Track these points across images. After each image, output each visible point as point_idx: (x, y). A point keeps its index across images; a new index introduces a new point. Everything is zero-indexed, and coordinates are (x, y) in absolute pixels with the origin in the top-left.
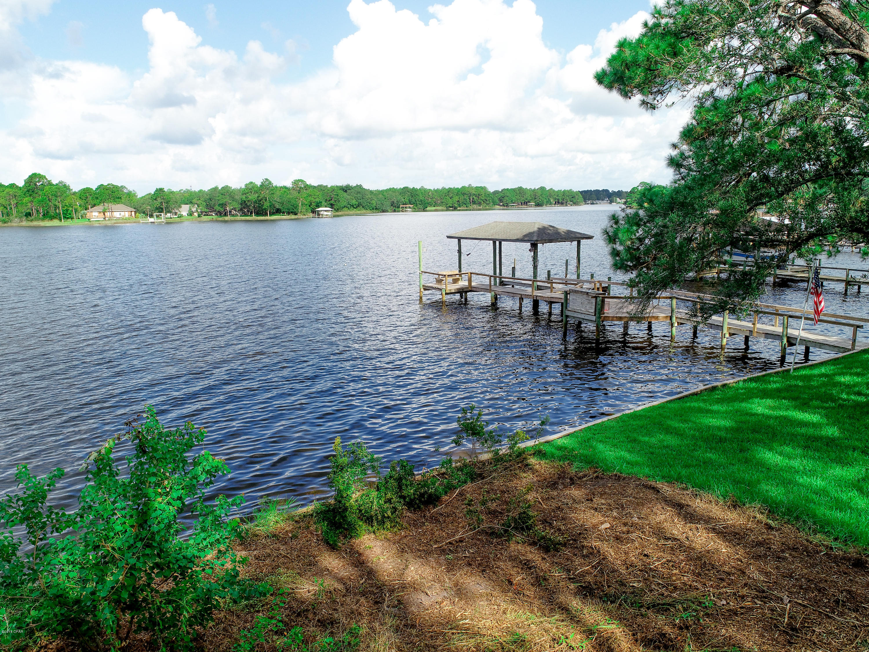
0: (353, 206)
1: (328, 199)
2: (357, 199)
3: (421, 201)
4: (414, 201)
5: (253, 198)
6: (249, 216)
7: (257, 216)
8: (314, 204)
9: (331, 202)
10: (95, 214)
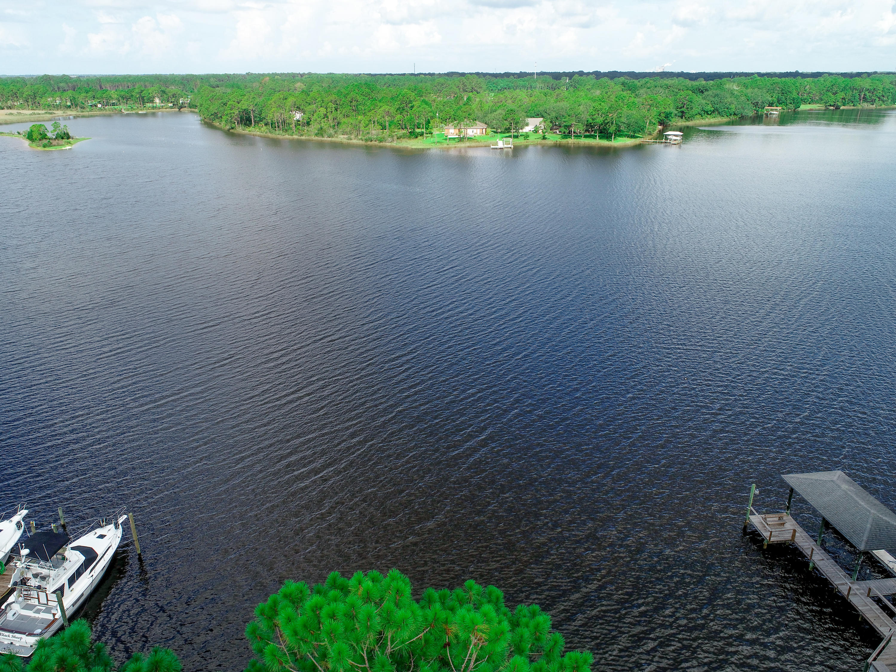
0: (707, 112)
1: (680, 105)
2: (713, 103)
3: (794, 99)
4: (783, 99)
5: (599, 120)
6: (594, 137)
7: (601, 138)
8: (663, 115)
9: (683, 109)
10: (452, 131)
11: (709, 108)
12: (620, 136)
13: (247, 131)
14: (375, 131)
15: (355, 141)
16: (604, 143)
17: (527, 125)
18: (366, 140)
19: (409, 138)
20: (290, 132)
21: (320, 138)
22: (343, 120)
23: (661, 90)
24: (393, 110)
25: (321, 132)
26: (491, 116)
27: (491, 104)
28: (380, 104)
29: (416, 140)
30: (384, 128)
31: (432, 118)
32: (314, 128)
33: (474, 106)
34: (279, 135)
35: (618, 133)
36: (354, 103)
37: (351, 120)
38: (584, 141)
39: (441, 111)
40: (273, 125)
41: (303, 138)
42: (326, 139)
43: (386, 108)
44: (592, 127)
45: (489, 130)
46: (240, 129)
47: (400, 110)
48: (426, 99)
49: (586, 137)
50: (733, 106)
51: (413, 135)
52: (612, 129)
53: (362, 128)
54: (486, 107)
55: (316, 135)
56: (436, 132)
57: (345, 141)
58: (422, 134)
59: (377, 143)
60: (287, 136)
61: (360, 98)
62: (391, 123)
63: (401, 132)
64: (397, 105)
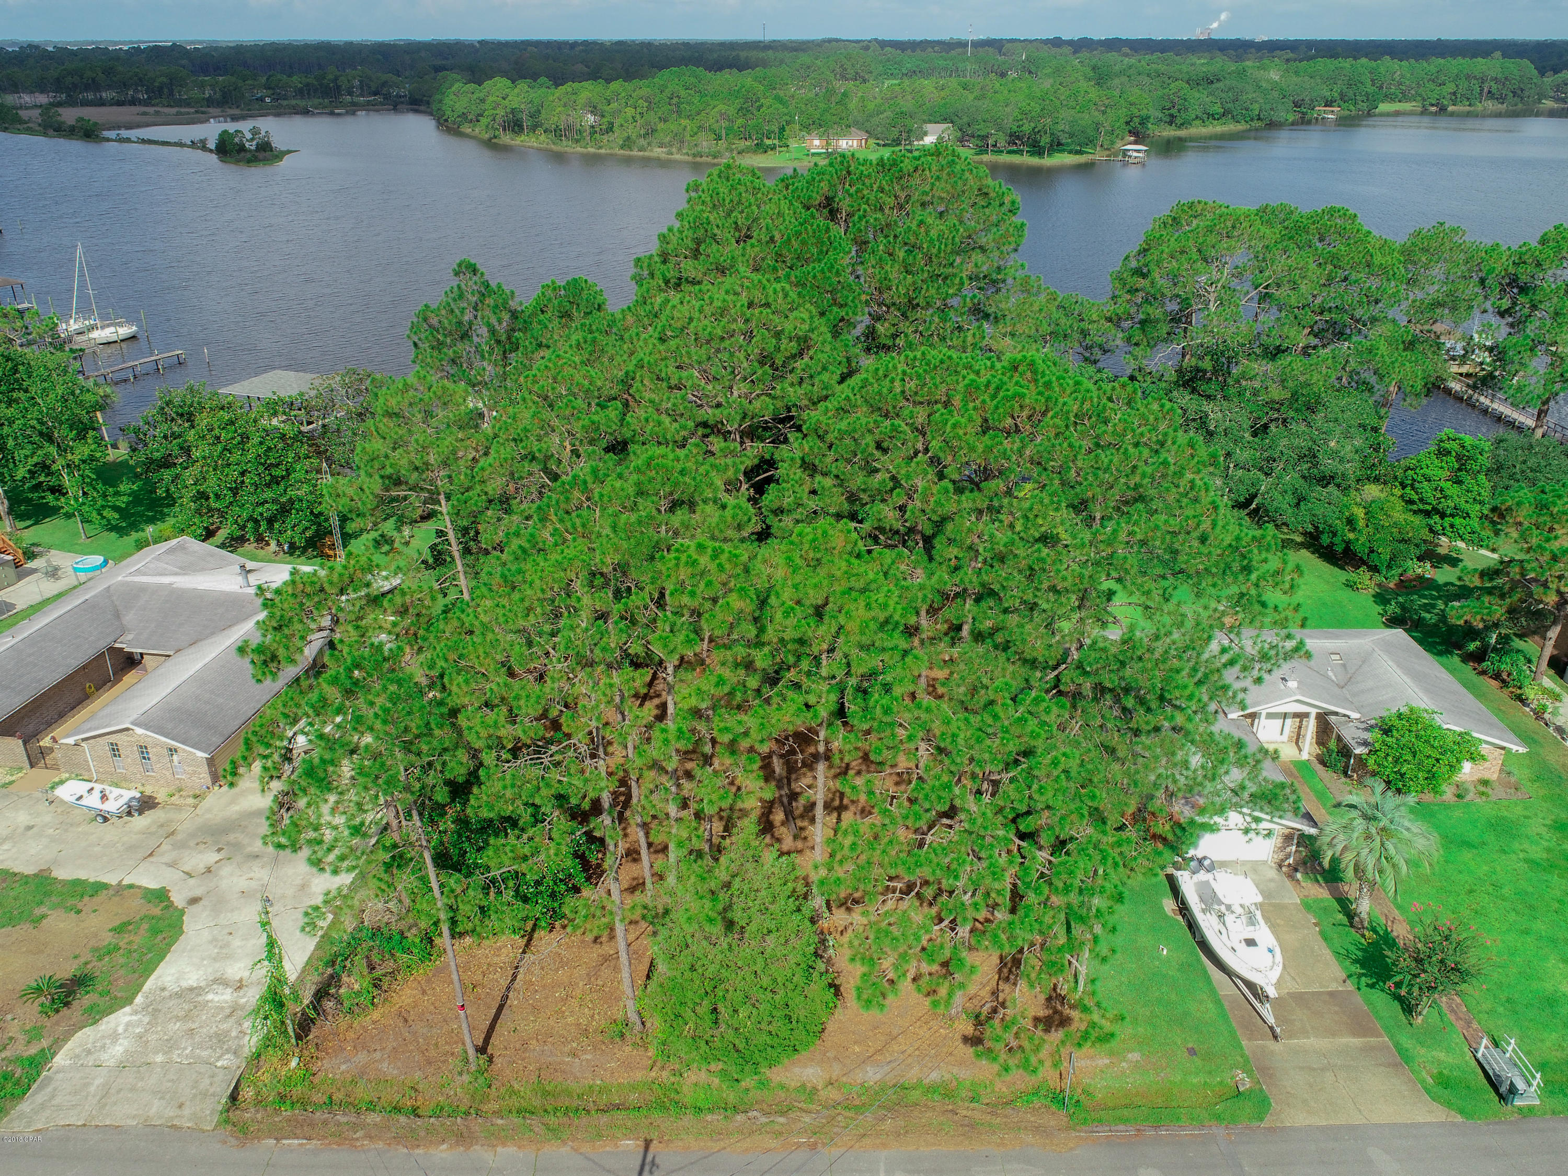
0: (1213, 115)
1: (1168, 105)
2: (1224, 102)
3: (1367, 94)
4: (1349, 94)
5: (1027, 128)
6: (1020, 152)
7: (1032, 154)
8: (1136, 120)
9: (1173, 111)
10: (817, 142)
11: (1218, 109)
12: (1060, 151)
13: (519, 140)
14: (705, 143)
15: (677, 157)
16: (1035, 161)
17: (926, 134)
18: (694, 155)
19: (755, 152)
20: (582, 143)
21: (627, 153)
22: (661, 126)
23: (1147, 80)
24: (732, 111)
25: (628, 143)
26: (875, 120)
27: (879, 101)
28: (713, 103)
29: (764, 156)
30: (718, 138)
31: (788, 123)
32: (618, 136)
33: (853, 104)
34: (566, 146)
35: (1057, 146)
36: (675, 100)
37: (672, 126)
38: (1005, 158)
39: (802, 113)
40: (558, 133)
41: (603, 151)
42: (635, 153)
43: (722, 107)
44: (1018, 138)
45: (871, 141)
46: (506, 139)
47: (743, 111)
48: (781, 94)
49: (1009, 152)
50: (1256, 107)
51: (761, 148)
52: (1045, 140)
53: (688, 138)
54: (871, 106)
55: (622, 148)
56: (793, 144)
57: (663, 156)
58: (773, 148)
59: (709, 159)
60: (579, 149)
61: (683, 93)
62: (729, 130)
63: (743, 144)
64: (738, 103)
